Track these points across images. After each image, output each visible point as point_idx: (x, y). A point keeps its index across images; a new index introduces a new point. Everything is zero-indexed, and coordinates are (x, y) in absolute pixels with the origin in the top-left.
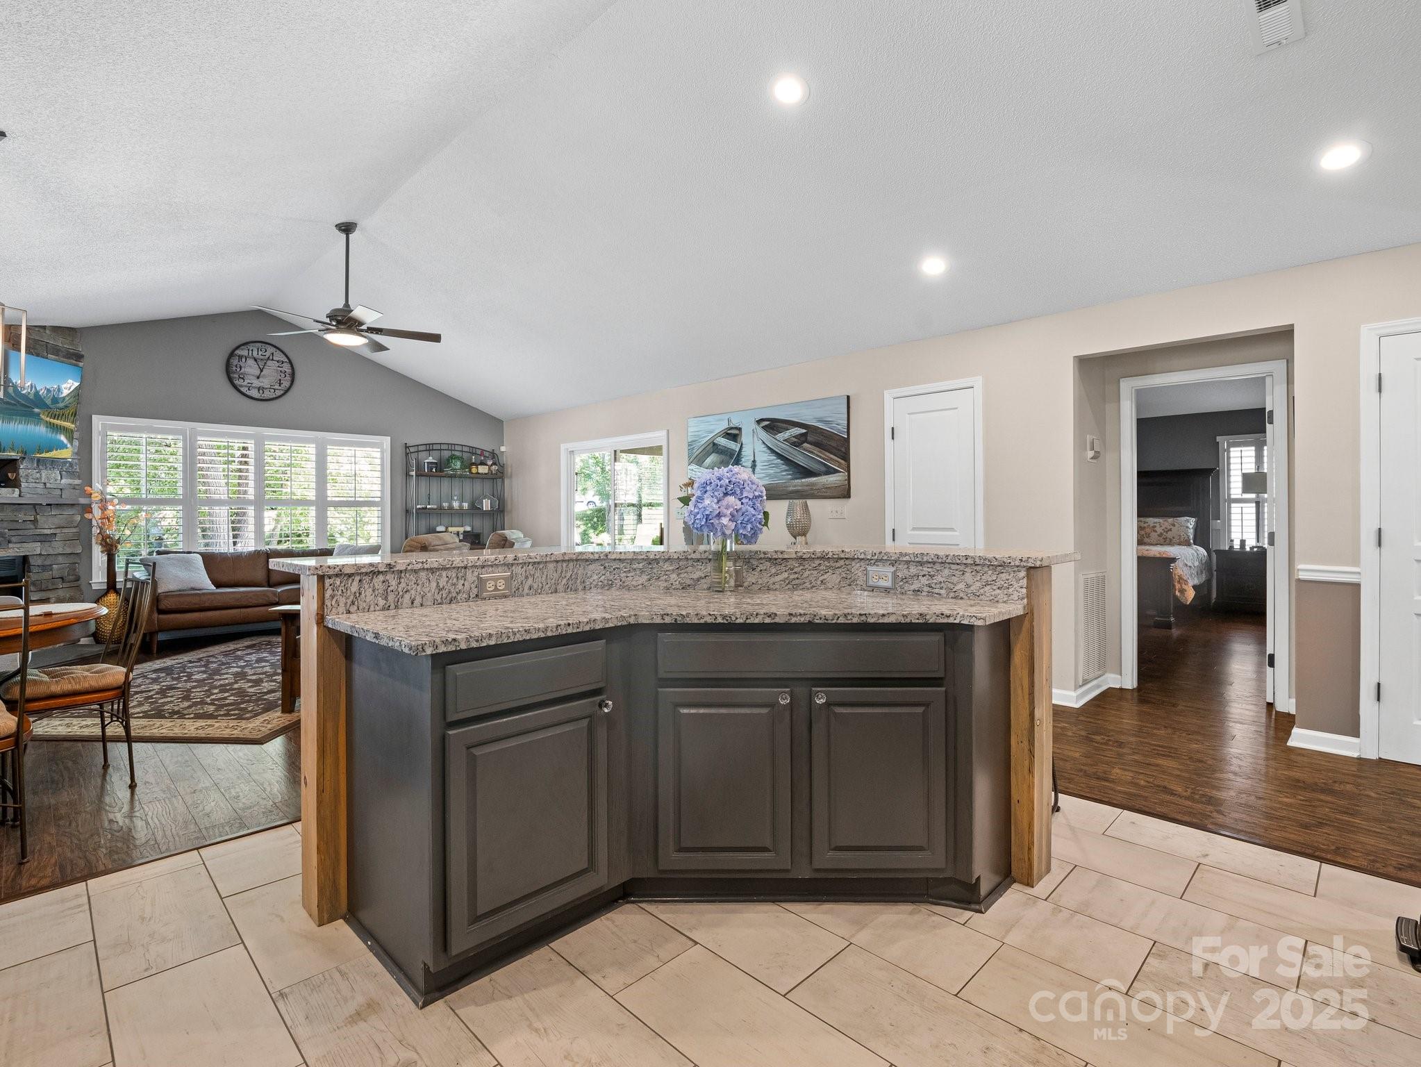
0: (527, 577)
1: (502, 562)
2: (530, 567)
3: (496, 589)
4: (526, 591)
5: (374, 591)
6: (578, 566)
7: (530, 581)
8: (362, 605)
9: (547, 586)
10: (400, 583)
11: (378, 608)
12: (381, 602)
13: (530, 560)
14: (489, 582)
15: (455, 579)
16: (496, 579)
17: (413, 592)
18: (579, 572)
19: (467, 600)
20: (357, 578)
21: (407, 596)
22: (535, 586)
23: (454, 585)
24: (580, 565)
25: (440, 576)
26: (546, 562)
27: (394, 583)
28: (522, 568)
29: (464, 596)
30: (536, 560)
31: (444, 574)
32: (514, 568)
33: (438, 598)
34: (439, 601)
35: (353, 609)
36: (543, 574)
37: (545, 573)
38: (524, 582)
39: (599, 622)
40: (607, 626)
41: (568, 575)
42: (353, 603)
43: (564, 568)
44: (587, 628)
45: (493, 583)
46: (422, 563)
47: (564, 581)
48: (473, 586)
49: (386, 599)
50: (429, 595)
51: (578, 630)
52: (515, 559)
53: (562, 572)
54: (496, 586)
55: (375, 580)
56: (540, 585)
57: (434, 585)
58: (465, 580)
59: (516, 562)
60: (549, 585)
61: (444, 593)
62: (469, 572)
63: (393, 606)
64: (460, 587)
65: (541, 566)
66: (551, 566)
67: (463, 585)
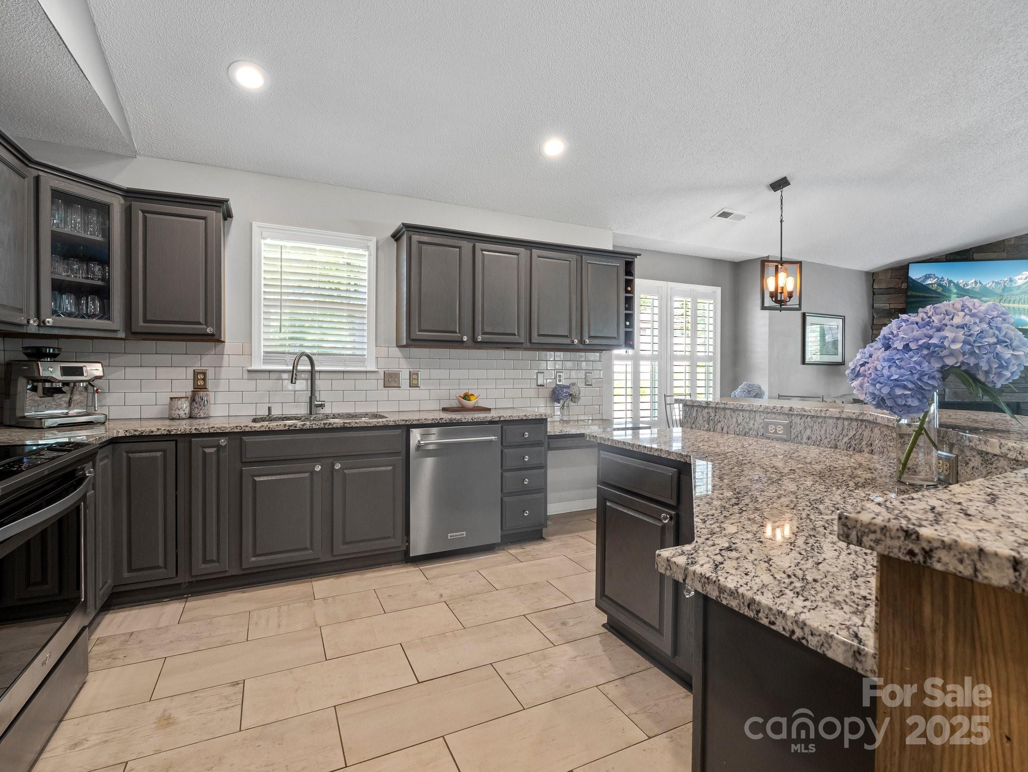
0: (805, 428)
1: (779, 411)
2: (809, 419)
3: (776, 432)
4: (805, 440)
5: (703, 418)
6: (863, 427)
7: (808, 432)
8: (698, 425)
9: (826, 441)
10: (716, 415)
11: (705, 429)
12: (707, 426)
13: (804, 413)
14: (770, 426)
15: (748, 419)
16: (776, 424)
17: (722, 423)
18: (865, 434)
19: (756, 436)
20: (696, 409)
21: (719, 425)
22: (814, 438)
23: (747, 423)
24: (866, 426)
25: (738, 415)
26: (825, 417)
27: (713, 415)
28: (801, 419)
29: (754, 433)
30: (810, 414)
31: (741, 414)
32: (793, 417)
33: (737, 430)
34: (738, 432)
35: (694, 426)
36: (822, 427)
37: (824, 427)
38: (802, 432)
39: (663, 453)
40: (669, 457)
41: (851, 434)
42: (693, 423)
43: (846, 427)
44: (656, 454)
45: (774, 427)
46: (725, 404)
47: (846, 439)
48: (760, 426)
49: (709, 424)
50: (732, 426)
51: (651, 453)
52: (790, 410)
53: (843, 430)
54: (776, 430)
55: (704, 411)
56: (819, 438)
57: (734, 420)
58: (755, 421)
59: (791, 413)
60: (828, 439)
61: (741, 427)
62: (758, 415)
63: (712, 430)
64: (751, 426)
65: (820, 420)
66: (831, 421)
67: (754, 424)
